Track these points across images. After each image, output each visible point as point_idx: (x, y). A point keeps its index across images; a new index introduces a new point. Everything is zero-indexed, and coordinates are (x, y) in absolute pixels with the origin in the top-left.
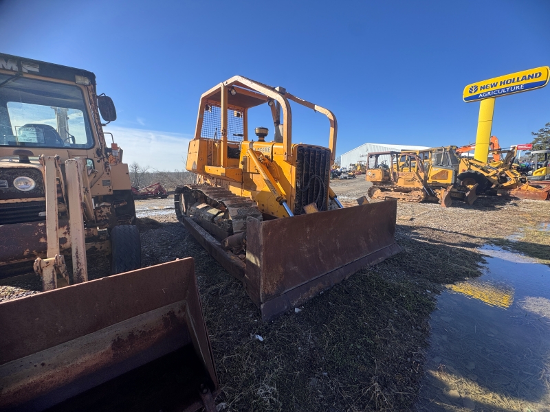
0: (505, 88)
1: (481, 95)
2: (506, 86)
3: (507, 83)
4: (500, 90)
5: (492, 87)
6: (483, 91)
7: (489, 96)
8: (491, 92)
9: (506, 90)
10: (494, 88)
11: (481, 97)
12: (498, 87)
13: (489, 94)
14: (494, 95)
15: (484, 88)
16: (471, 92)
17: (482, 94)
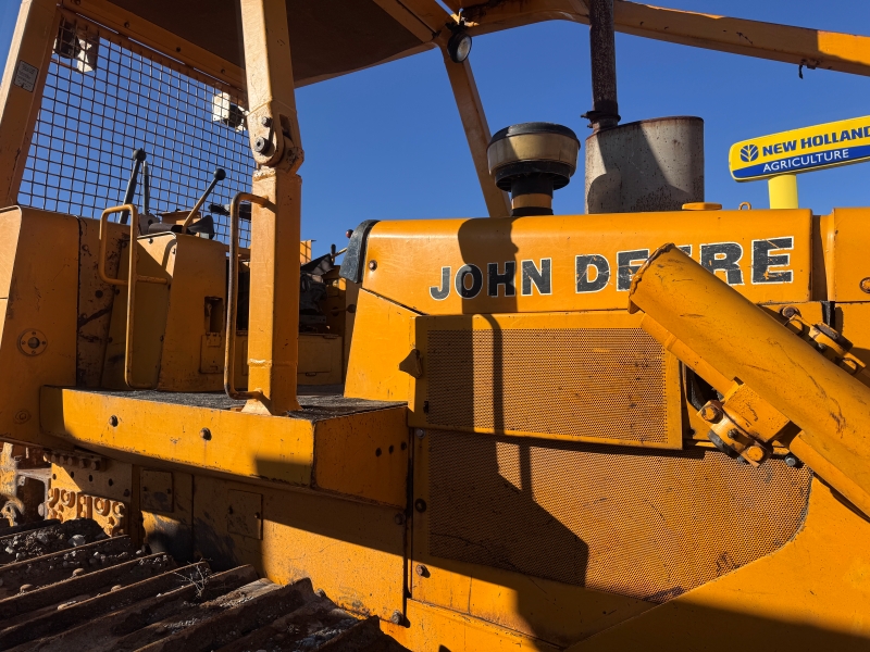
0: (814, 154)
1: (767, 167)
2: (814, 149)
3: (815, 144)
4: (805, 157)
5: (787, 150)
6: (769, 158)
7: (784, 169)
8: (786, 160)
9: (816, 158)
10: (791, 154)
11: (768, 172)
12: (799, 151)
13: (783, 164)
14: (795, 168)
15: (771, 153)
16: (745, 159)
17: (770, 164)
